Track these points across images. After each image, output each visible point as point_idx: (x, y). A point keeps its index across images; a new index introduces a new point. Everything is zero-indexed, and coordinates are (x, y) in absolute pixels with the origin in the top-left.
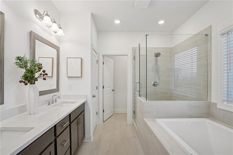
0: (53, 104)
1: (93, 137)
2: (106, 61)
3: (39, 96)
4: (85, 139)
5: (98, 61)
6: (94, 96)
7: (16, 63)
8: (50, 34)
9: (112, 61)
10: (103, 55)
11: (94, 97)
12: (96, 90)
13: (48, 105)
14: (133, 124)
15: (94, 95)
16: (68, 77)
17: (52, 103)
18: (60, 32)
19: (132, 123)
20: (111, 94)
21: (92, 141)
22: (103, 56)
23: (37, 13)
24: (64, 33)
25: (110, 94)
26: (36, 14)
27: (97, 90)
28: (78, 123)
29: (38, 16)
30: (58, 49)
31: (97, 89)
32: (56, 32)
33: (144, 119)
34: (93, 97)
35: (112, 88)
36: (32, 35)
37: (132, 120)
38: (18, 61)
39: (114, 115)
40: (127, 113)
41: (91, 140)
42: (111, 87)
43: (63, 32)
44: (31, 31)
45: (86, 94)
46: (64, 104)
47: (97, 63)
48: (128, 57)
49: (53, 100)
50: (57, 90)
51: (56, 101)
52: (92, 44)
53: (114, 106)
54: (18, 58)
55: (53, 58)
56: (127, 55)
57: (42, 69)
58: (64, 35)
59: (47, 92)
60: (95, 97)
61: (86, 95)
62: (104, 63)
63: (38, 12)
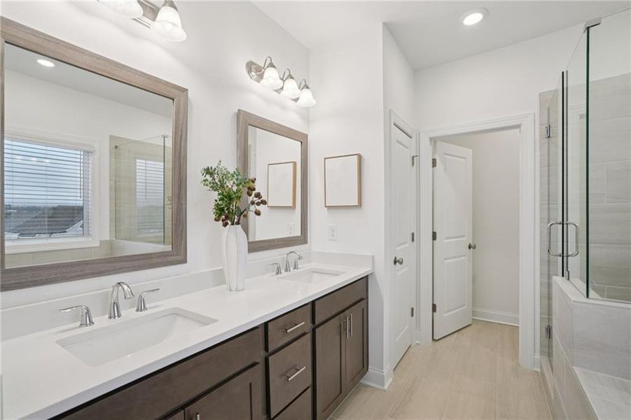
0: (288, 273)
1: (391, 380)
2: (445, 154)
3: (247, 251)
4: (365, 376)
5: (415, 158)
6: (398, 261)
7: (205, 181)
8: (284, 108)
9: (468, 152)
10: (431, 139)
11: (398, 264)
12: (408, 245)
13: (277, 274)
14: (543, 374)
15: (398, 258)
16: (329, 207)
17: (286, 270)
18: (306, 97)
19: (539, 370)
20: (463, 258)
21: (386, 387)
22: (434, 141)
23: (251, 69)
24: (314, 98)
25: (460, 259)
26: (249, 71)
27: (415, 242)
28: (341, 330)
29: (253, 74)
30: (303, 139)
31: (413, 240)
32: (296, 100)
33: (574, 368)
34: (395, 262)
35: (468, 240)
36: (241, 116)
37: (538, 356)
38: (208, 177)
39: (473, 324)
40: (518, 327)
41: (383, 386)
42: (464, 236)
43: (312, 96)
44: (239, 110)
45: (372, 254)
46: (315, 275)
47: (413, 164)
48: (520, 132)
49: (287, 262)
50: (303, 239)
51: (295, 268)
52: (390, 110)
53: (475, 299)
54: (208, 171)
55: (295, 164)
56: (518, 126)
57: (255, 190)
58: (314, 102)
59: (276, 244)
60: (401, 263)
61: (373, 257)
62: (438, 162)
63: (255, 64)
